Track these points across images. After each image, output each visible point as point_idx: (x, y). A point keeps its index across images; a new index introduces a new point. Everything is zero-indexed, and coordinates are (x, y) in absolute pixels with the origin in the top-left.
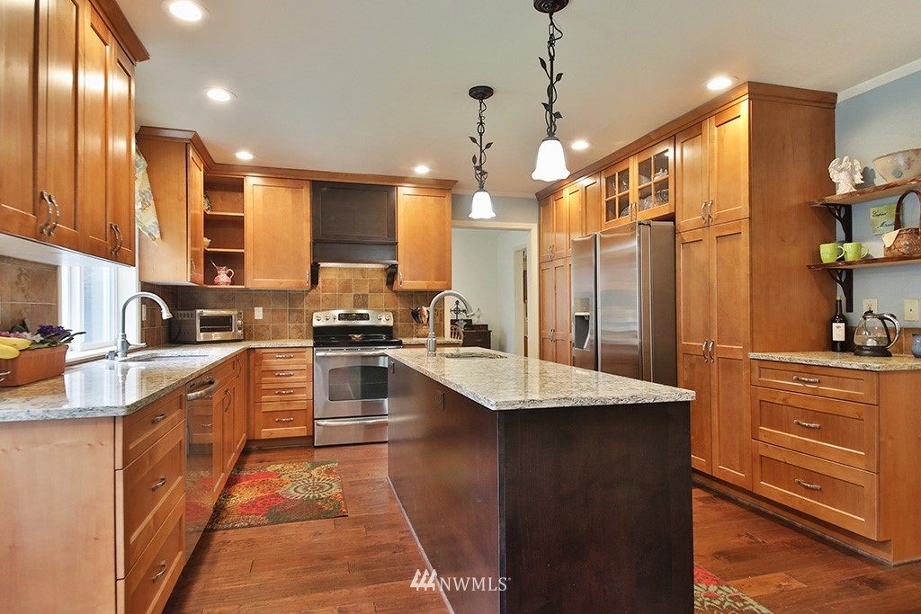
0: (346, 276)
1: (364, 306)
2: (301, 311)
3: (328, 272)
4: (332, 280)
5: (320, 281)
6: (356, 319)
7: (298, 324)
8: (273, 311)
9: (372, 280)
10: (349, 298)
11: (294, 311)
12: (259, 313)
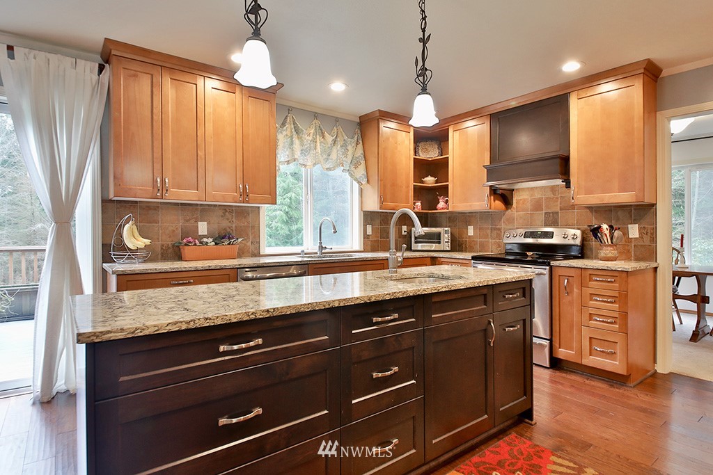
0: (537, 195)
1: (555, 223)
2: (499, 229)
3: (521, 193)
4: (525, 200)
5: (514, 201)
6: (540, 237)
7: (498, 241)
8: (480, 229)
9: (563, 197)
10: (540, 217)
11: (495, 229)
12: (471, 231)
